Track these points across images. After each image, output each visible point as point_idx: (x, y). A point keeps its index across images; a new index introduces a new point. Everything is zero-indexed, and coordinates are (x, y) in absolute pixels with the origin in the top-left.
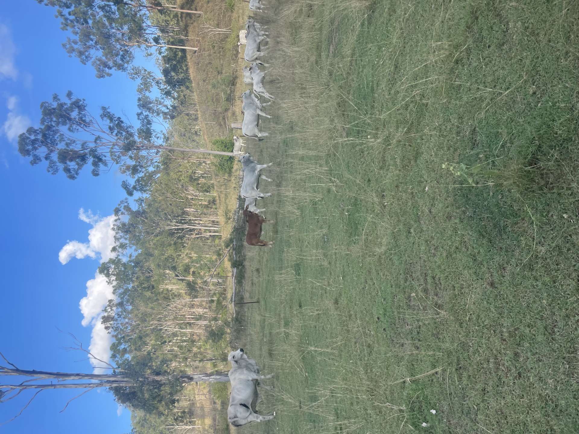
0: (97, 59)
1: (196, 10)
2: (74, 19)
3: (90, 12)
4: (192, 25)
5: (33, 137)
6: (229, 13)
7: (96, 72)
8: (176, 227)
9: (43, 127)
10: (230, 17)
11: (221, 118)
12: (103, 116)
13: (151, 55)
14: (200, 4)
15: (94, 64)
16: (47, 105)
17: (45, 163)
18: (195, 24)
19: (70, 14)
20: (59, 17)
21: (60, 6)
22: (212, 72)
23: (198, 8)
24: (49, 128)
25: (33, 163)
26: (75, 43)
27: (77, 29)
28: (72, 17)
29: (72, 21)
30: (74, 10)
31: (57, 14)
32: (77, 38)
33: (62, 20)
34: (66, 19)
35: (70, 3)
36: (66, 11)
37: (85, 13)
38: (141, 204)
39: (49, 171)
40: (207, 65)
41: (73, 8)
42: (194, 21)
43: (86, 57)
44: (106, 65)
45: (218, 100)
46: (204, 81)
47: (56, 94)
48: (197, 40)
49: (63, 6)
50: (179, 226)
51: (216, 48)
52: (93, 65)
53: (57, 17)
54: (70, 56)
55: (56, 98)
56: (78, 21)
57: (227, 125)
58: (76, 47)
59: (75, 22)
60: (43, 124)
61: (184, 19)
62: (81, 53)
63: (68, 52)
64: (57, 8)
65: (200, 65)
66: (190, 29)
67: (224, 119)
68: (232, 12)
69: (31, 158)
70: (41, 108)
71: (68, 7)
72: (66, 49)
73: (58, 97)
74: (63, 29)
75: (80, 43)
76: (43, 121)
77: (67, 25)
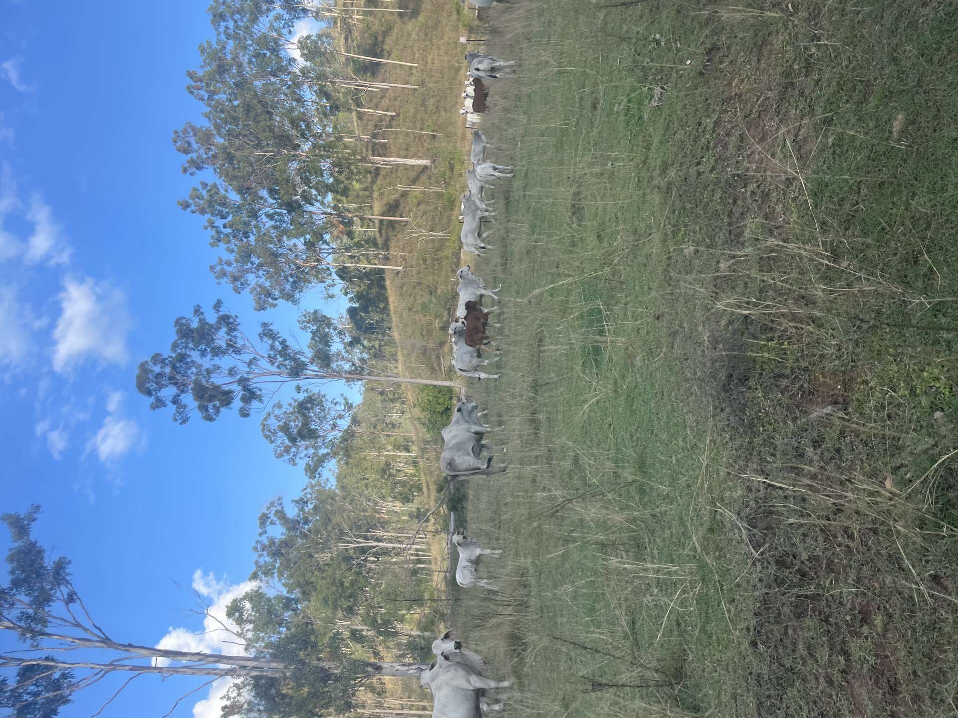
0: (257, 285)
1: (401, 217)
2: (230, 234)
3: (253, 223)
4: (394, 238)
5: (157, 369)
6: (448, 213)
7: (253, 304)
8: (357, 545)
9: (174, 355)
10: (449, 217)
11: (434, 357)
12: (262, 335)
13: (332, 297)
14: (407, 209)
15: (253, 291)
16: (184, 321)
17: (172, 408)
18: (400, 235)
19: (225, 226)
20: (209, 228)
21: (212, 214)
22: (422, 295)
23: (404, 215)
24: (182, 358)
25: (154, 407)
26: (229, 264)
27: (233, 246)
28: (228, 230)
29: (227, 235)
30: (232, 221)
31: (207, 224)
32: (232, 257)
33: (213, 233)
34: (218, 232)
35: (226, 213)
36: (219, 223)
37: (246, 224)
38: (303, 508)
39: (176, 420)
40: (414, 287)
41: (230, 218)
42: (398, 232)
43: (242, 284)
44: (269, 294)
45: (429, 333)
46: (410, 310)
47: (198, 305)
48: (401, 256)
49: (216, 215)
50: (360, 543)
51: (428, 262)
52: (251, 293)
53: (206, 228)
54: (219, 283)
55: (198, 311)
56: (234, 237)
57: (442, 367)
58: (228, 269)
59: (231, 237)
60: (175, 351)
61: (383, 232)
62: (235, 279)
63: (217, 278)
64: (208, 216)
65: (405, 289)
66: (392, 244)
67: (438, 357)
68: (452, 209)
69: (152, 400)
70: (175, 326)
71: (223, 217)
72: (215, 273)
73: (201, 310)
74: (212, 245)
75: (235, 265)
76: (175, 346)
77: (220, 241)
